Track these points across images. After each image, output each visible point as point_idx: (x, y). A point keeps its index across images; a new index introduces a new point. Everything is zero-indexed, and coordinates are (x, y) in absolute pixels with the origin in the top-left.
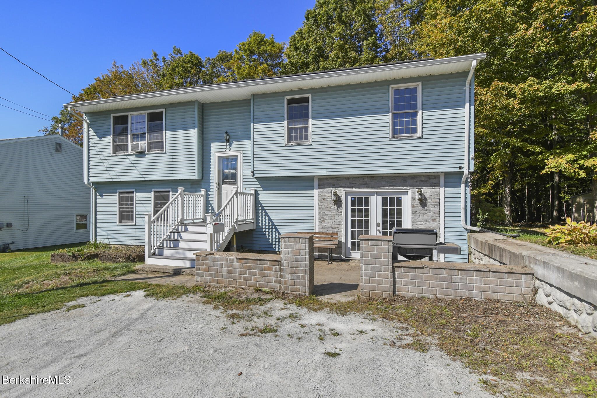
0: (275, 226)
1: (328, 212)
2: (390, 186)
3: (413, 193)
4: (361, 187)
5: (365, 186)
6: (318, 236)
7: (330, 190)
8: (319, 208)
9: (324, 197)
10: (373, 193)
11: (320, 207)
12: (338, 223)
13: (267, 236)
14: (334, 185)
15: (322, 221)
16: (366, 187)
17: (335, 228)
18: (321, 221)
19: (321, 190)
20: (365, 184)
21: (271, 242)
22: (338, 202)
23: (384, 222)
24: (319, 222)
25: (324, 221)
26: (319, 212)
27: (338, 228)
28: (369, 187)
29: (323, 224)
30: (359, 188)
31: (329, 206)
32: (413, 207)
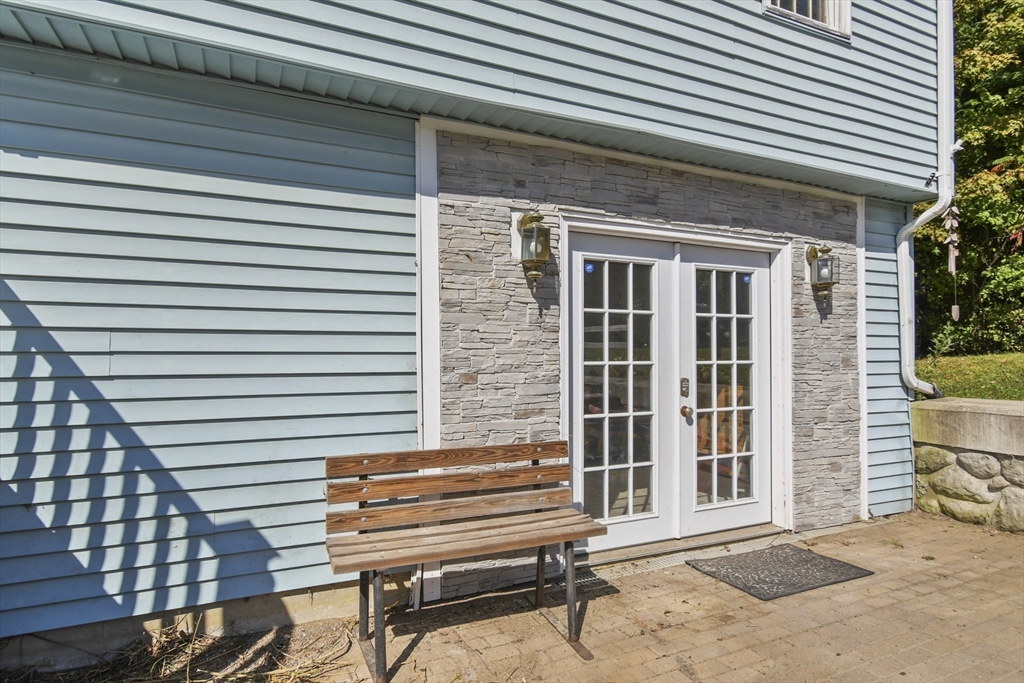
0: (122, 429)
1: (493, 326)
2: (735, 222)
3: (797, 257)
4: (639, 214)
5: (653, 209)
6: (437, 471)
7: (500, 204)
8: (446, 305)
9: (470, 246)
10: (667, 248)
11: (453, 296)
12: (544, 389)
13: (46, 515)
14: (520, 184)
15: (461, 376)
16: (657, 215)
17: (526, 415)
18: (453, 377)
19: (458, 200)
20: (652, 200)
21: (84, 559)
22: (541, 274)
23: (703, 375)
24: (447, 387)
25: (470, 378)
26: (447, 328)
27: (541, 411)
28: (667, 217)
29: (468, 394)
30: (628, 215)
31: (500, 297)
32: (798, 313)
